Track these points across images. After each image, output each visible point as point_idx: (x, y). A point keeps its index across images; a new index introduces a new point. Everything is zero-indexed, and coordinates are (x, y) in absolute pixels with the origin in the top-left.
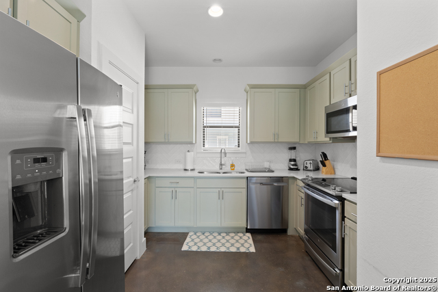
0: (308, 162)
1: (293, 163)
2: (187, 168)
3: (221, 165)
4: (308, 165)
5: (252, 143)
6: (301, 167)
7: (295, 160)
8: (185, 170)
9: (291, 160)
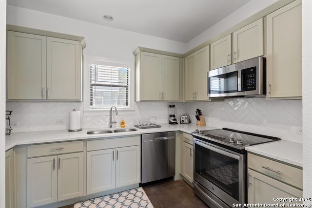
0: (184, 117)
1: (173, 118)
2: (71, 129)
3: (111, 123)
4: (184, 119)
5: (142, 101)
6: (178, 121)
7: (174, 116)
8: (70, 131)
9: (171, 116)
